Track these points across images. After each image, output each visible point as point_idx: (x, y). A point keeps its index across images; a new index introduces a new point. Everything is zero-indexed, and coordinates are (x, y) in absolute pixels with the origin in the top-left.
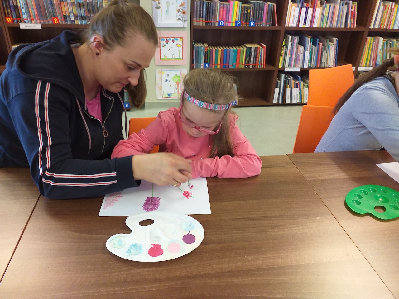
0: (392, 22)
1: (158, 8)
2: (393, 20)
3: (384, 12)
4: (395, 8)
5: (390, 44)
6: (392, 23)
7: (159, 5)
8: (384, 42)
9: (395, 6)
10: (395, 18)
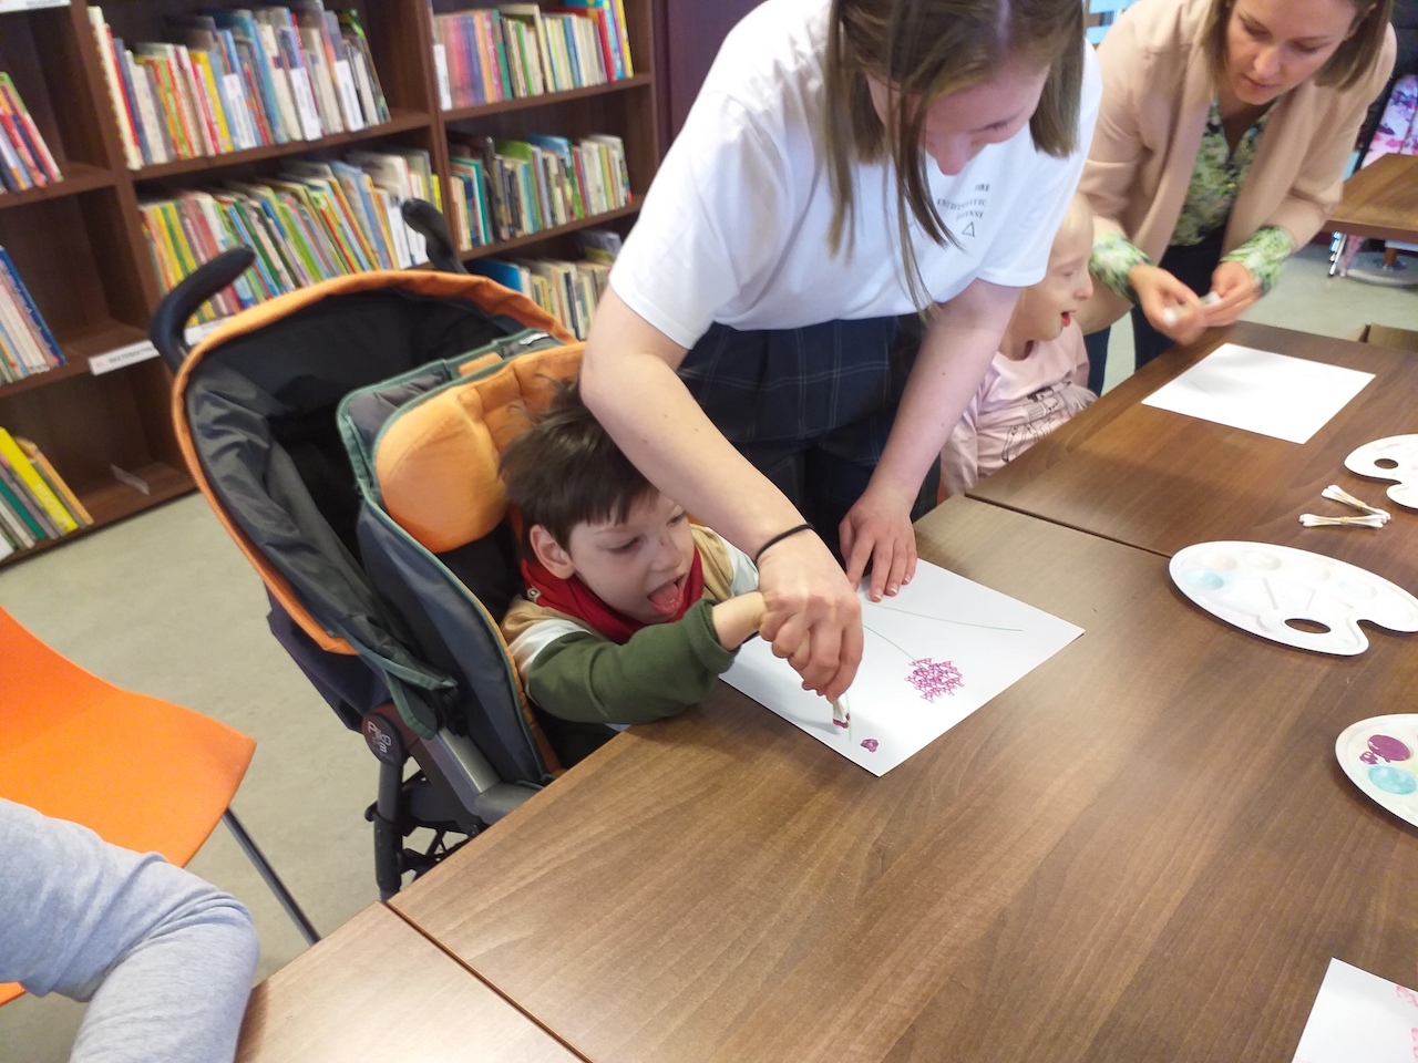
0: (216, 127)
2: (218, 118)
3: (160, 91)
4: (200, 68)
5: (256, 210)
6: (220, 129)
8: (227, 208)
9: (194, 61)
10: (219, 107)
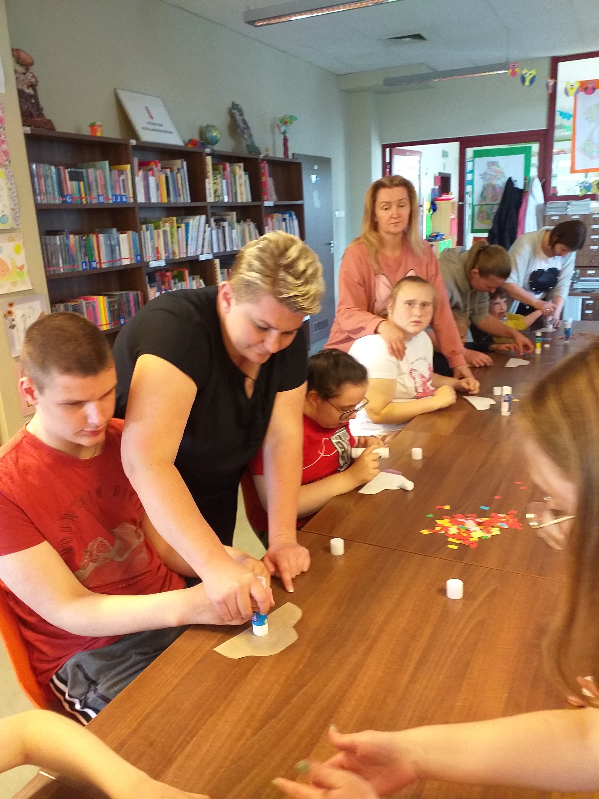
1: (13, 327)
7: (14, 323)
